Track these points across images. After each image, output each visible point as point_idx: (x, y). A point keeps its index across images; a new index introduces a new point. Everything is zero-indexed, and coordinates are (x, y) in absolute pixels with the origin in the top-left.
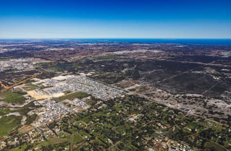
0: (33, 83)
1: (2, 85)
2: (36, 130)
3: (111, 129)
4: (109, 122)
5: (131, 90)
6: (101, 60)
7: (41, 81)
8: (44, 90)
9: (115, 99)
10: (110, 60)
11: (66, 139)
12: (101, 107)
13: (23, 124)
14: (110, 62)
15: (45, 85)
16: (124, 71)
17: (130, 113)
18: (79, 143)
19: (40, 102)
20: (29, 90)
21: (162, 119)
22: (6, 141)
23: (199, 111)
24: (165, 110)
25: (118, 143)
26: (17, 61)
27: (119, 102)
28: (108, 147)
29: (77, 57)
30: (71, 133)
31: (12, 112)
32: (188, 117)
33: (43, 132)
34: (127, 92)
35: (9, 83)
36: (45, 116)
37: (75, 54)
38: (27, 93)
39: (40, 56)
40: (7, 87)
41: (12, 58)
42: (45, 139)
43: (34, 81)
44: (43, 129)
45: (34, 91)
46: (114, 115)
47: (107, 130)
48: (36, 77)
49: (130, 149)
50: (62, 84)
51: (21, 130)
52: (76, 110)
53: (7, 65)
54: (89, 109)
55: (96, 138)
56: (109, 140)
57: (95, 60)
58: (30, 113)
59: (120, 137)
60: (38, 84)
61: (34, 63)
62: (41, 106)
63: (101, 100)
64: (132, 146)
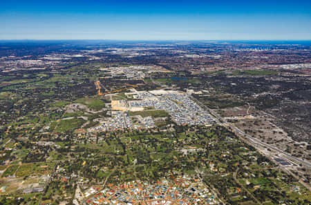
0: (126, 94)
1: (99, 91)
2: (86, 134)
3: (149, 152)
4: (155, 146)
5: (229, 121)
6: (241, 76)
7: (136, 92)
8: (129, 102)
9: (193, 126)
10: (257, 77)
11: (100, 148)
12: (165, 130)
13: (82, 126)
14: (253, 80)
15: (135, 97)
16: (257, 95)
17: (190, 145)
18: (107, 153)
19: (113, 113)
20: (115, 100)
21: (224, 161)
22: (60, 136)
23: (304, 170)
24: (246, 154)
25: (140, 165)
26: (135, 67)
27: (194, 130)
28: (127, 165)
29: (210, 69)
30: (109, 144)
31: (84, 116)
32: (270, 170)
33: (90, 136)
34: (222, 122)
35: (106, 90)
36: (105, 125)
37: (213, 63)
38: (110, 102)
39: (164, 64)
40: (100, 94)
41: (133, 64)
42: (85, 142)
43: (129, 91)
44: (92, 135)
45: (118, 101)
46: (170, 141)
47: (145, 152)
48: (135, 88)
49: (145, 174)
50: (154, 99)
51: (76, 131)
52: (136, 127)
53: (122, 72)
54: (150, 129)
55: (126, 155)
56: (136, 160)
57: (231, 75)
58: (95, 120)
59: (150, 161)
60: (129, 95)
61: (150, 72)
62: (110, 116)
63: (175, 124)
64: (151, 172)
